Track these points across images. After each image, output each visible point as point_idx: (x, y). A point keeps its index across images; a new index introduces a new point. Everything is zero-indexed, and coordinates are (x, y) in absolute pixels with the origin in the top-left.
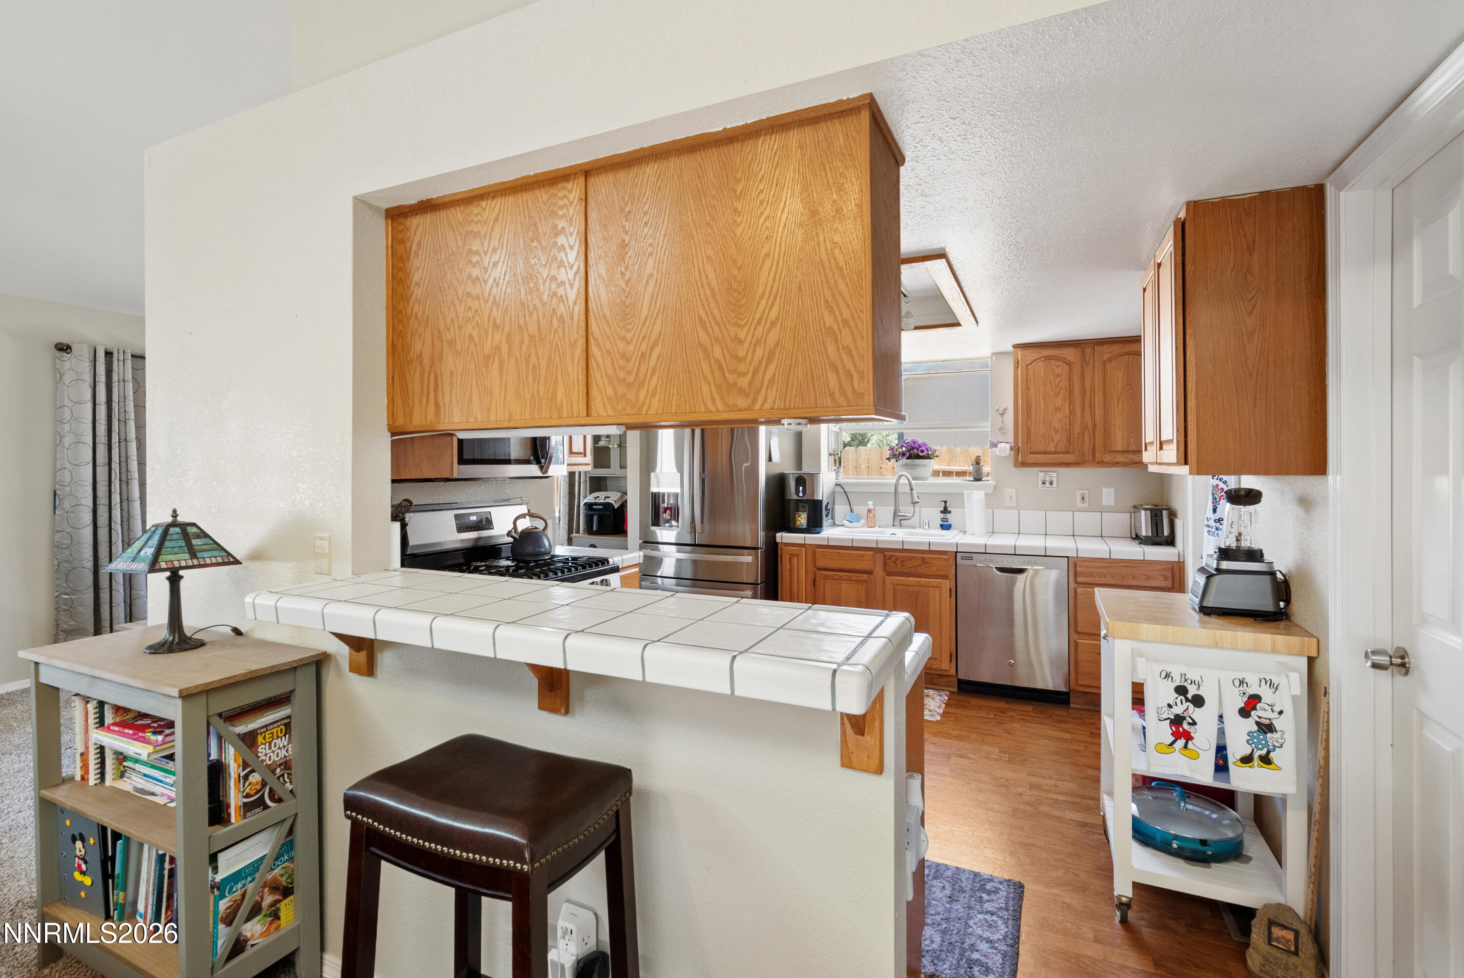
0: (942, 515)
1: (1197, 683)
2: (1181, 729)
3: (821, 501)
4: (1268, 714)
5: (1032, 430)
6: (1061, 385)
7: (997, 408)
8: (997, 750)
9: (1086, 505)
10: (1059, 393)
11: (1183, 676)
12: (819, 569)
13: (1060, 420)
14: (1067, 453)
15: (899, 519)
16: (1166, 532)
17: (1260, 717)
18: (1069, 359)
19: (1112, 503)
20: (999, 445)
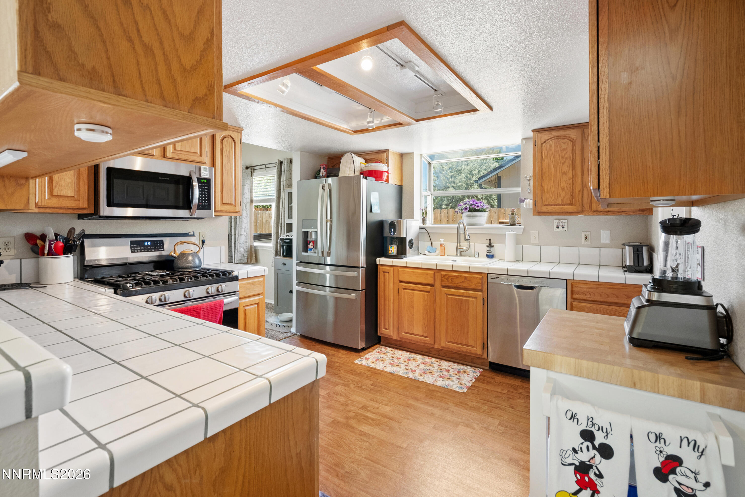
0: (488, 249)
1: (605, 431)
2: (587, 479)
3: (405, 239)
4: (691, 483)
5: (545, 189)
6: (566, 156)
7: (525, 176)
8: (497, 422)
9: (588, 243)
10: (565, 162)
11: (590, 419)
12: (401, 282)
13: (565, 182)
14: (571, 204)
15: (460, 252)
16: (646, 263)
17: (680, 484)
18: (572, 137)
19: (608, 242)
20: (526, 201)
